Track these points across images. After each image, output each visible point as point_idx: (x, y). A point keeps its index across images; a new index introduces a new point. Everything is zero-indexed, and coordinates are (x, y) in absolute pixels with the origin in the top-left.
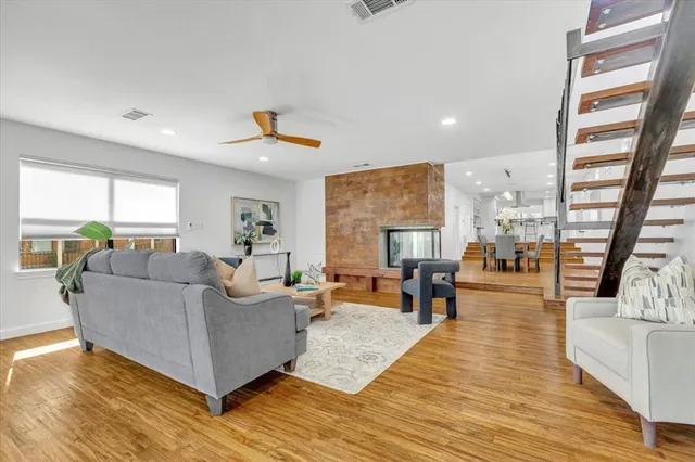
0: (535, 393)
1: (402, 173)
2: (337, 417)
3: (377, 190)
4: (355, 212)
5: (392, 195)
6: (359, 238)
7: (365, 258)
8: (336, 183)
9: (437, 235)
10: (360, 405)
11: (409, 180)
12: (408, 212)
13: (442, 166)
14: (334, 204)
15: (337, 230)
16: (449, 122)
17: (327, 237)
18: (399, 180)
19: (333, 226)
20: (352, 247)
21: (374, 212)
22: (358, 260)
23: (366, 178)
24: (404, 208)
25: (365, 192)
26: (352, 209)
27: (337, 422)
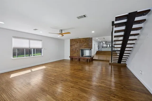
0: (105, 80)
1: (85, 39)
2: (74, 84)
3: (80, 42)
4: (76, 46)
5: (83, 43)
6: (76, 51)
7: (77, 55)
8: (72, 41)
9: (91, 51)
10: (78, 82)
11: (86, 41)
12: (86, 47)
13: (92, 38)
14: (72, 44)
15: (72, 49)
16: (93, 32)
17: (70, 51)
18: (84, 40)
19: (71, 48)
20: (75, 53)
21: (79, 46)
22: (76, 55)
23: (78, 40)
24: (85, 46)
25: (78, 42)
26: (75, 46)
27: (74, 85)
